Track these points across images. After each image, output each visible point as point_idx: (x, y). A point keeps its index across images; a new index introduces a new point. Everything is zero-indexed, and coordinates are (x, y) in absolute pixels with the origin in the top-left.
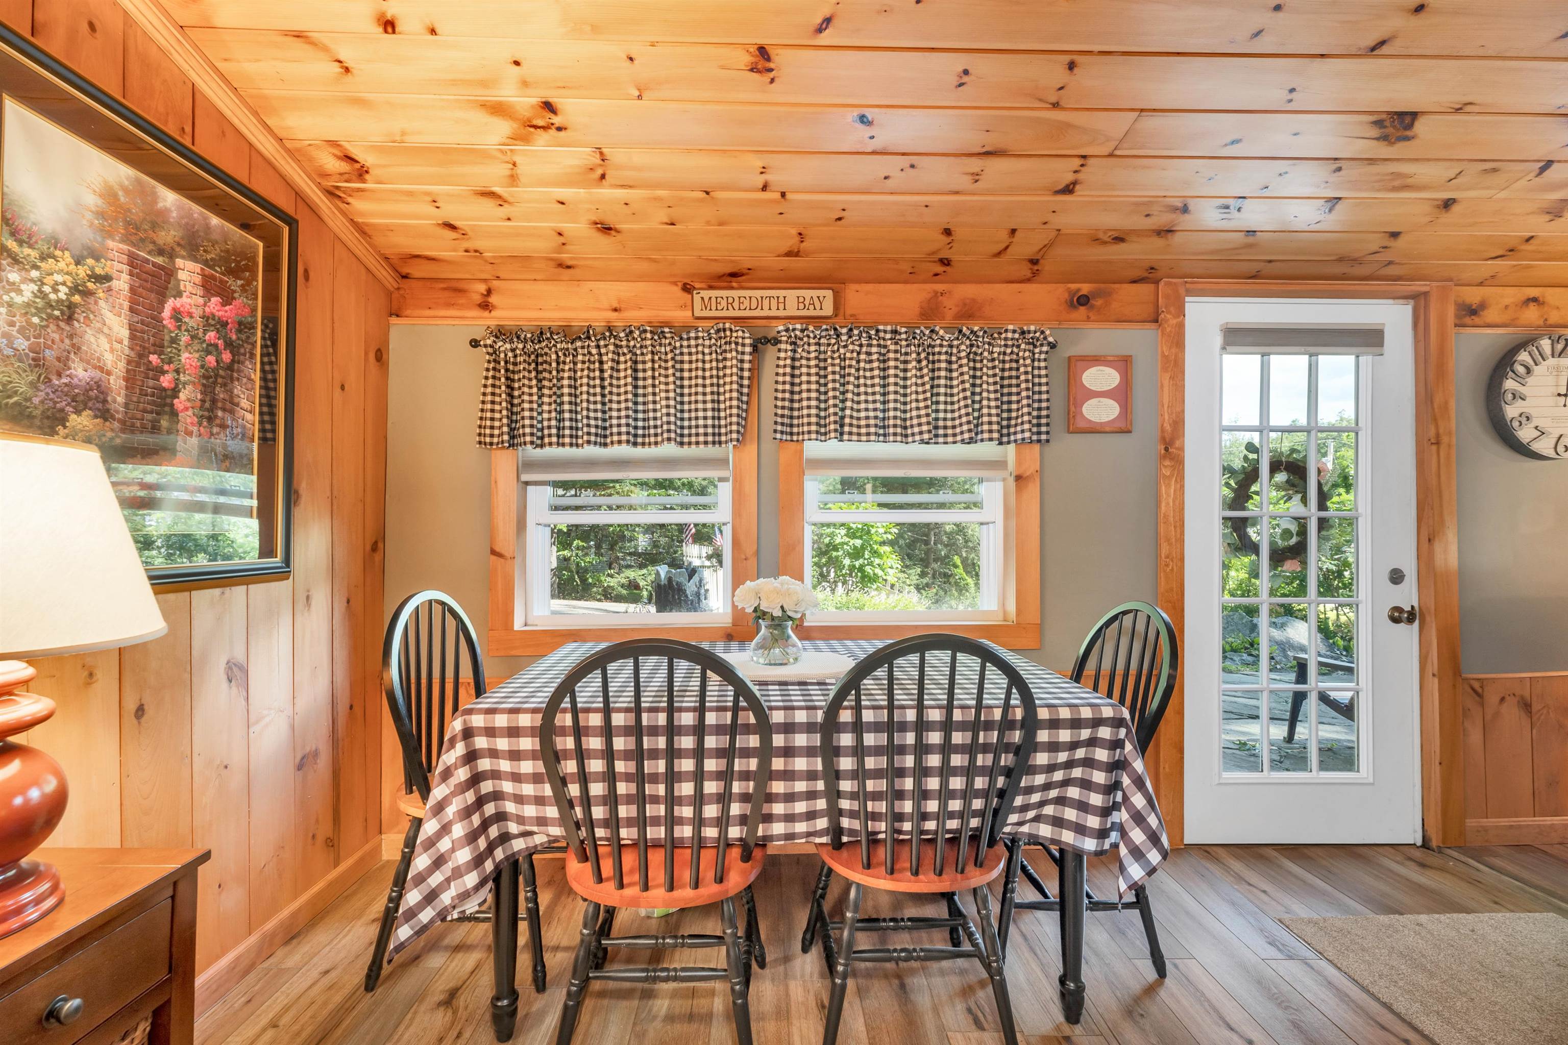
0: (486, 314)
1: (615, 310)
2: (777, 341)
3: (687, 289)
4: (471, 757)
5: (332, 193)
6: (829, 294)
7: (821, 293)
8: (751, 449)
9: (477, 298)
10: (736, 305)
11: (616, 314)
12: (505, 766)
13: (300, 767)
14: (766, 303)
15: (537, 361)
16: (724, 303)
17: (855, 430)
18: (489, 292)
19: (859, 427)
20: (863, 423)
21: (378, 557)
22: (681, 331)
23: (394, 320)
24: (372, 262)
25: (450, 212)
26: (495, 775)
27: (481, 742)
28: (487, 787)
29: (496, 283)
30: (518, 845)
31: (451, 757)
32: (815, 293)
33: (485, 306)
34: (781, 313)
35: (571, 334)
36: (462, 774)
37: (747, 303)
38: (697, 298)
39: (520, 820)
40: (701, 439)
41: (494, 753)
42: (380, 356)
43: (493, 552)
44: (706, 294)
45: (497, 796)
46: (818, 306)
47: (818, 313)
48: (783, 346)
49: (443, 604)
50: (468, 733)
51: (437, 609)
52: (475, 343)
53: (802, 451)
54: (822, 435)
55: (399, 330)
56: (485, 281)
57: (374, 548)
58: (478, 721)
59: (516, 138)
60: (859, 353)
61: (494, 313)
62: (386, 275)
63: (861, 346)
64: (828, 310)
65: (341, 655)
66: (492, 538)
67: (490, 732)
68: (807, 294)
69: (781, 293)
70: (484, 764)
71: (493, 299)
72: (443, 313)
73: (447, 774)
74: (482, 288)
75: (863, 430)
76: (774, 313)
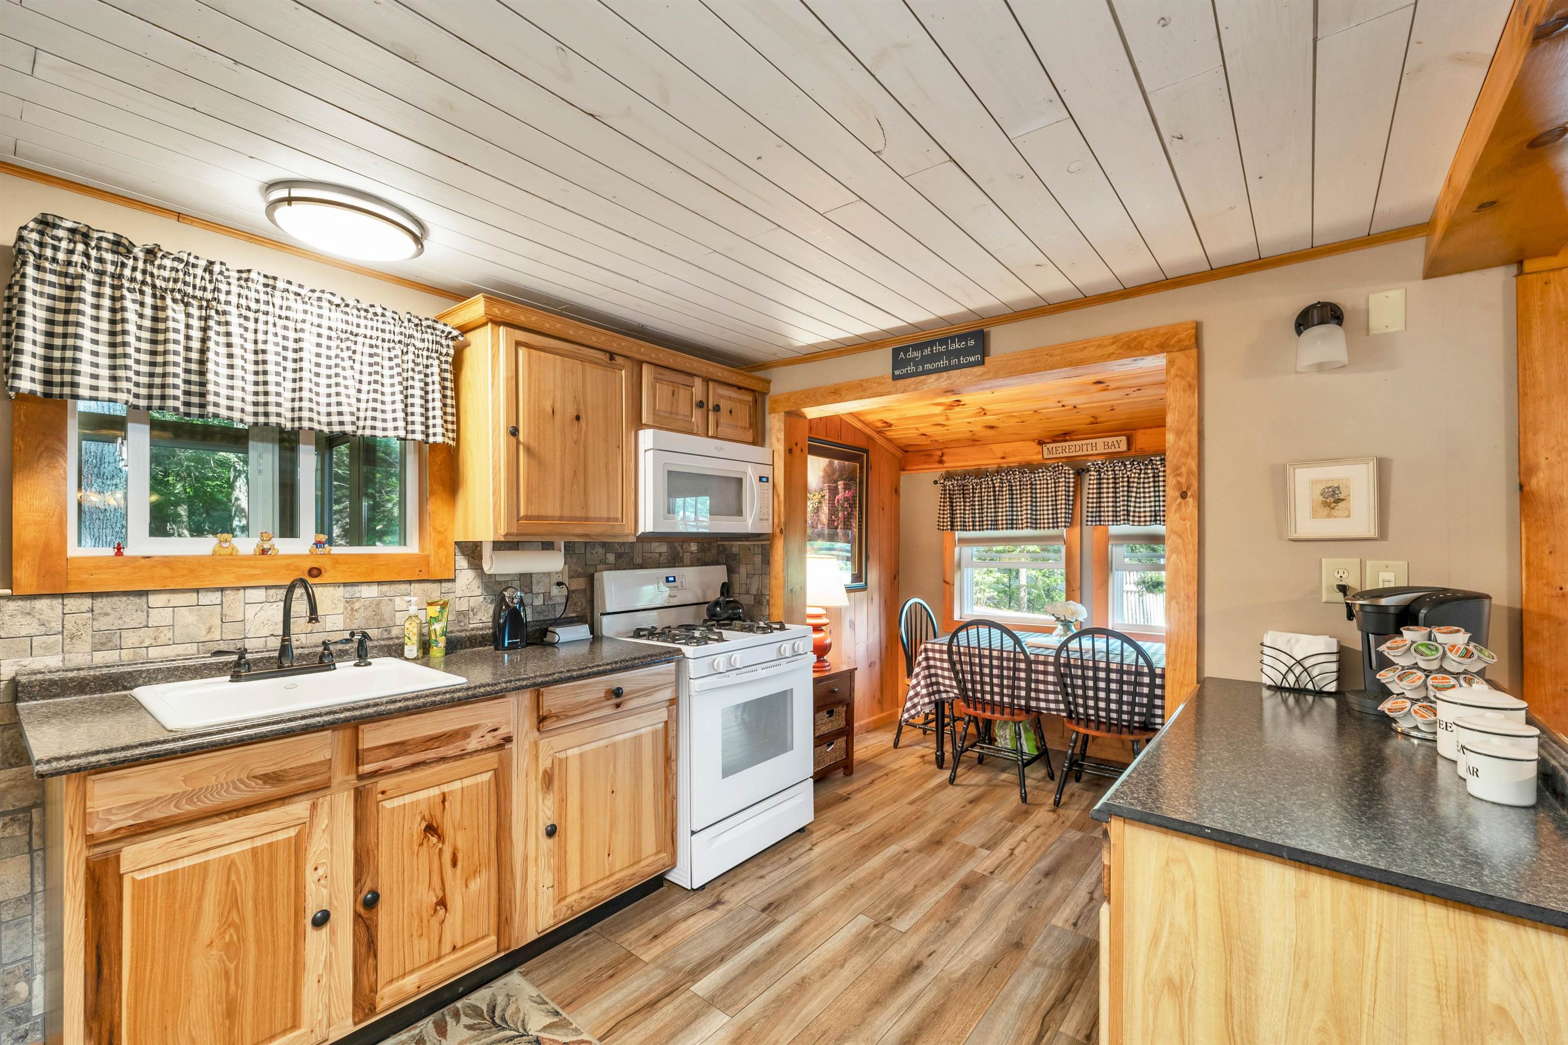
0: (941, 466)
1: (1003, 458)
2: (1089, 471)
3: (1041, 443)
4: (927, 659)
5: (879, 432)
6: (1124, 439)
7: (1119, 438)
8: (1077, 530)
9: (937, 458)
10: (1067, 450)
11: (1003, 461)
12: (938, 664)
13: (870, 666)
14: (1085, 447)
15: (963, 488)
16: (1060, 450)
17: (1137, 519)
18: (943, 455)
19: (1140, 517)
20: (1142, 514)
21: (896, 582)
22: (1033, 468)
23: (902, 472)
24: (893, 450)
25: (922, 431)
26: (935, 667)
27: (930, 654)
28: (933, 671)
29: (945, 450)
30: (944, 695)
31: (920, 658)
32: (1115, 439)
33: (941, 462)
34: (1094, 452)
35: (980, 473)
36: (924, 664)
37: (1073, 449)
38: (1045, 449)
39: (944, 685)
40: (1046, 525)
41: (935, 659)
42: (897, 491)
43: (945, 582)
44: (1050, 446)
45: (936, 675)
46: (1117, 445)
47: (1117, 450)
48: (1092, 473)
49: (921, 604)
50: (926, 650)
51: (918, 606)
52: (936, 482)
53: (1107, 530)
54: (1116, 521)
55: (904, 477)
56: (941, 449)
57: (895, 578)
58: (929, 646)
59: (946, 410)
60: (1139, 474)
61: (945, 465)
62: (899, 454)
63: (1141, 470)
64: (1124, 447)
65: (883, 623)
66: (944, 576)
67: (933, 651)
68: (1110, 440)
69: (1094, 441)
70: (932, 663)
71: (944, 458)
72: (923, 467)
73: (919, 664)
74: (939, 453)
75: (1142, 519)
76: (1090, 452)
